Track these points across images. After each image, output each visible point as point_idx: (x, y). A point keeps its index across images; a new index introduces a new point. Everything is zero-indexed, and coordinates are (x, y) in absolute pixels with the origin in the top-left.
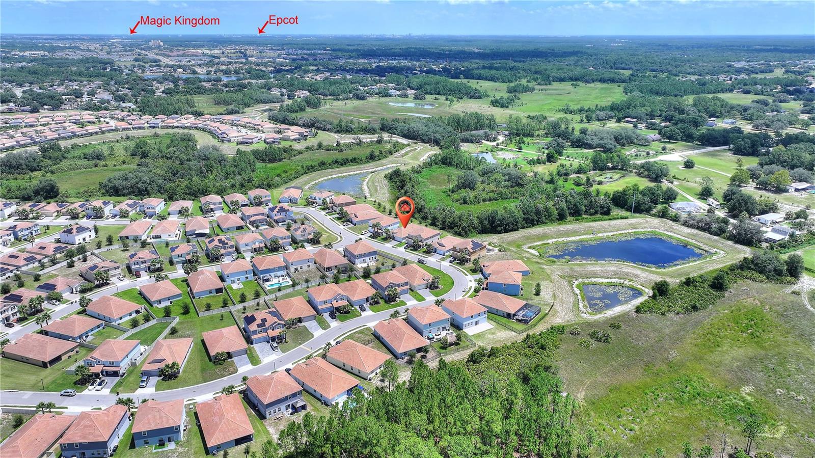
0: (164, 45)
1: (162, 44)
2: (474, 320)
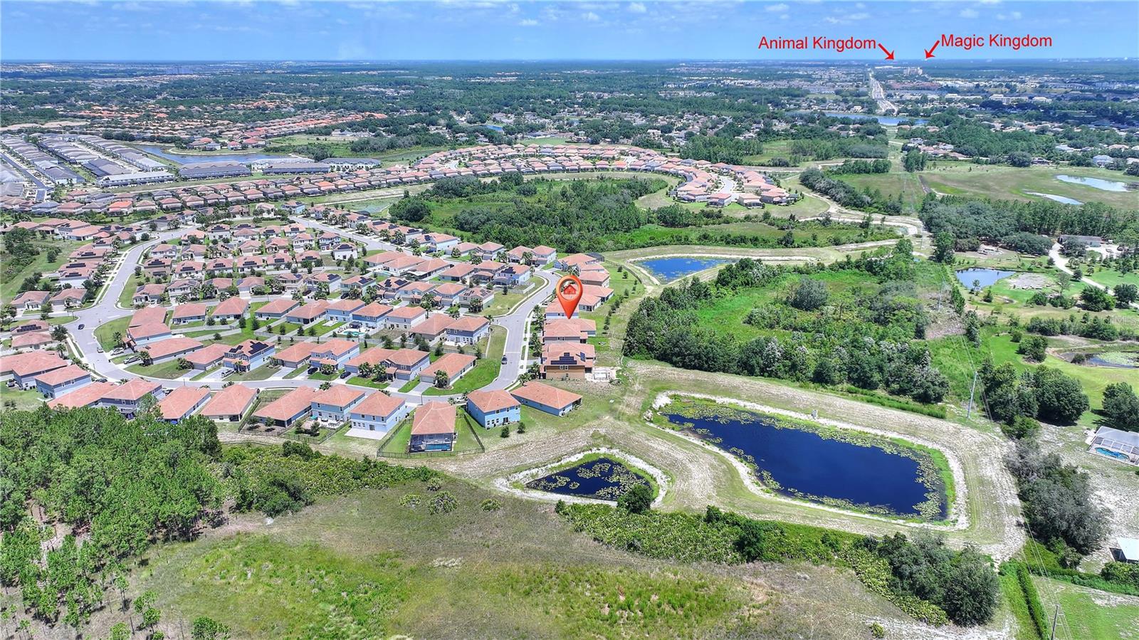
0: (923, 73)
1: (920, 72)
2: (372, 423)
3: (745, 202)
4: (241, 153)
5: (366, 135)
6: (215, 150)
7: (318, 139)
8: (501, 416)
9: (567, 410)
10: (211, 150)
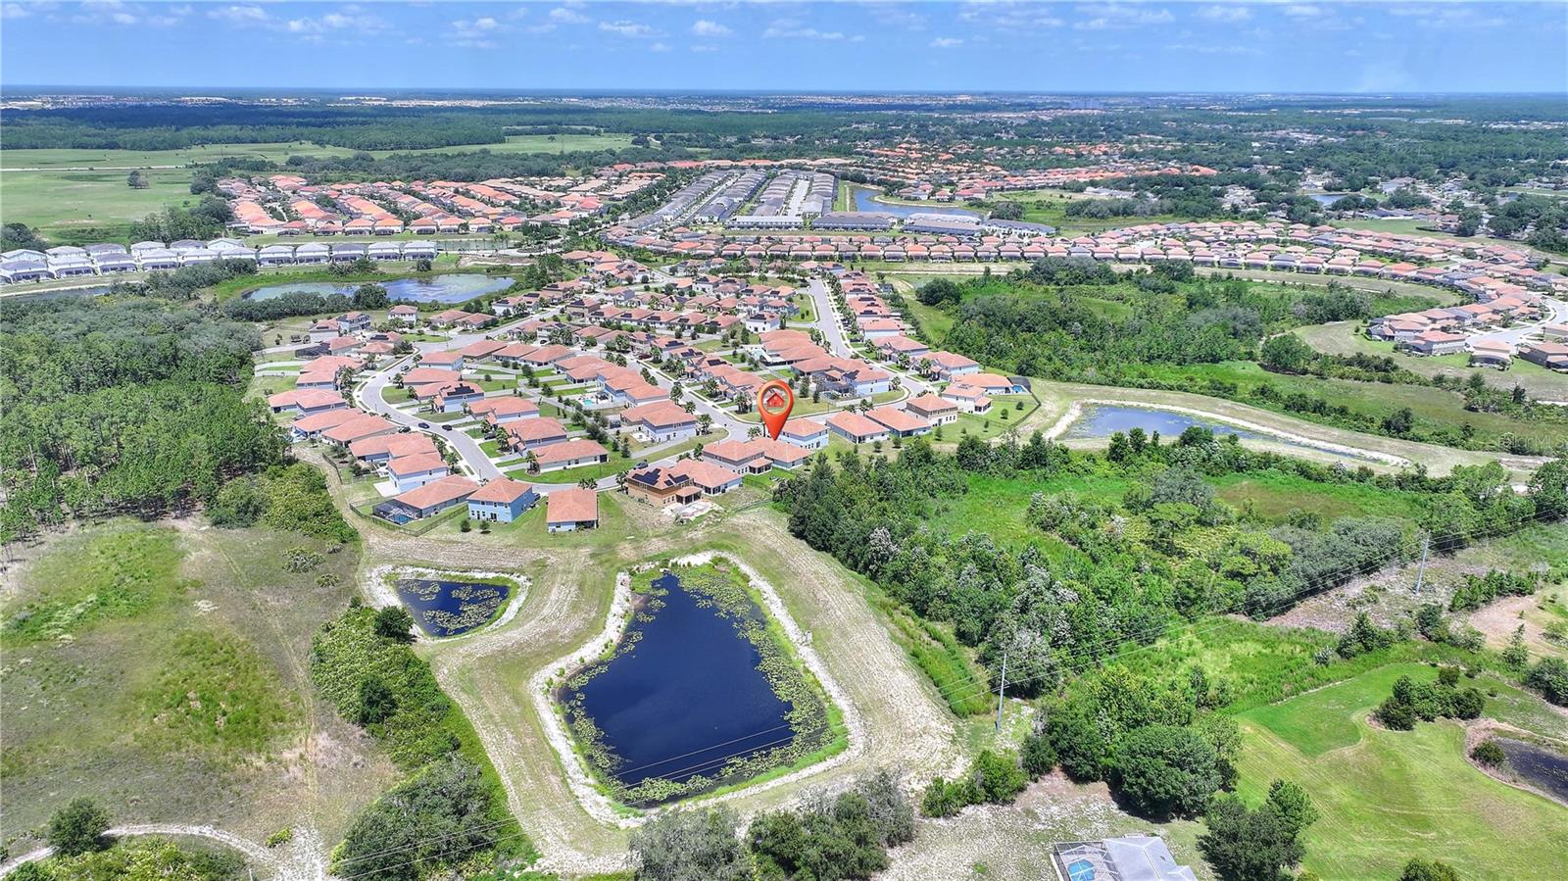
3: (1550, 359)
4: (947, 205)
5: (1127, 196)
6: (920, 199)
7: (1061, 196)
8: (489, 510)
9: (564, 529)
10: (915, 199)
